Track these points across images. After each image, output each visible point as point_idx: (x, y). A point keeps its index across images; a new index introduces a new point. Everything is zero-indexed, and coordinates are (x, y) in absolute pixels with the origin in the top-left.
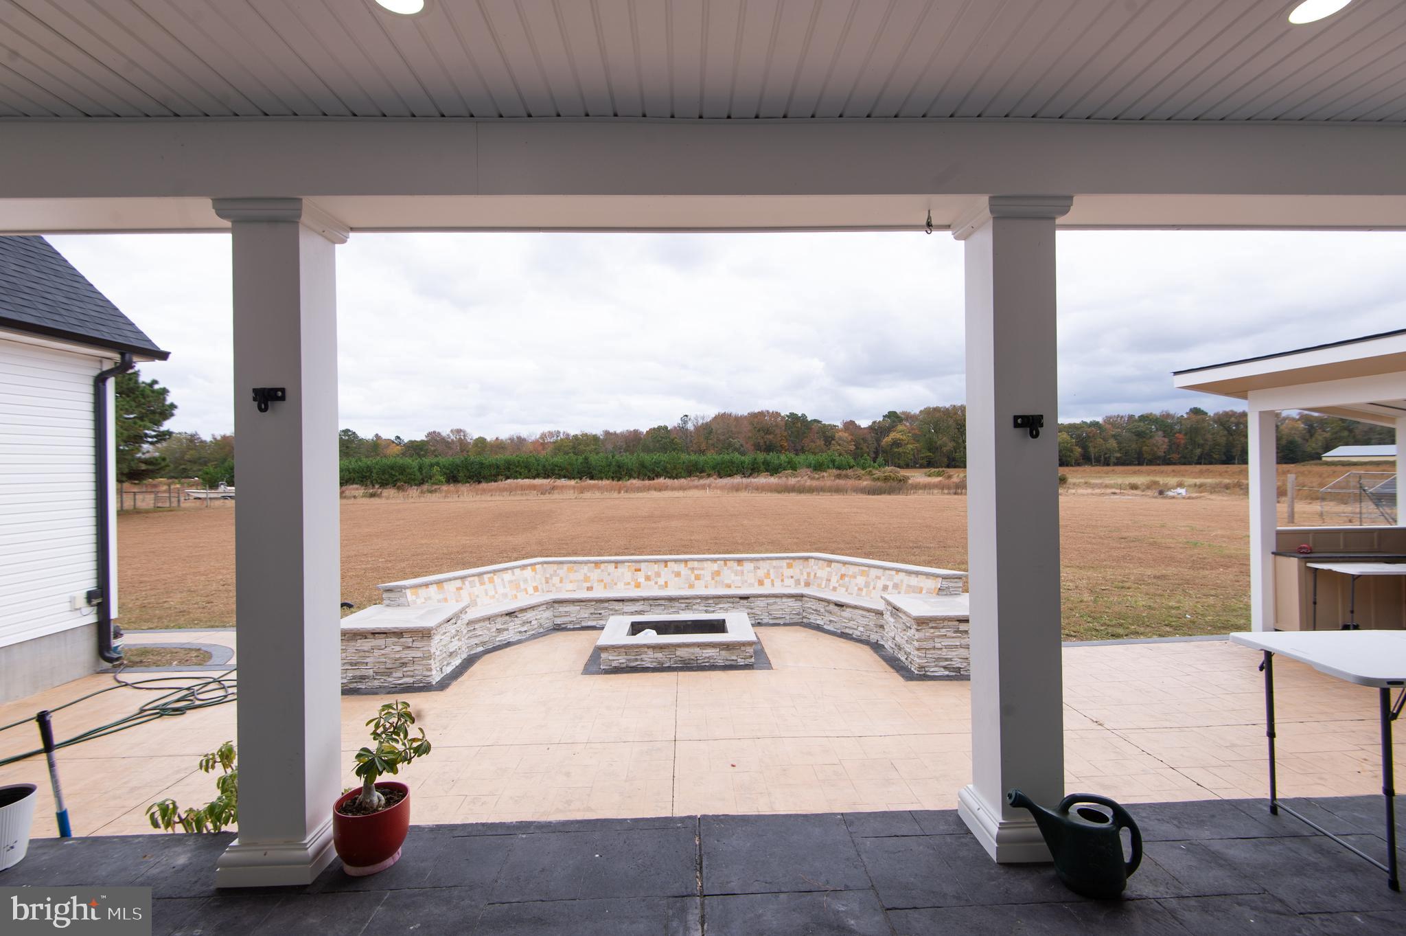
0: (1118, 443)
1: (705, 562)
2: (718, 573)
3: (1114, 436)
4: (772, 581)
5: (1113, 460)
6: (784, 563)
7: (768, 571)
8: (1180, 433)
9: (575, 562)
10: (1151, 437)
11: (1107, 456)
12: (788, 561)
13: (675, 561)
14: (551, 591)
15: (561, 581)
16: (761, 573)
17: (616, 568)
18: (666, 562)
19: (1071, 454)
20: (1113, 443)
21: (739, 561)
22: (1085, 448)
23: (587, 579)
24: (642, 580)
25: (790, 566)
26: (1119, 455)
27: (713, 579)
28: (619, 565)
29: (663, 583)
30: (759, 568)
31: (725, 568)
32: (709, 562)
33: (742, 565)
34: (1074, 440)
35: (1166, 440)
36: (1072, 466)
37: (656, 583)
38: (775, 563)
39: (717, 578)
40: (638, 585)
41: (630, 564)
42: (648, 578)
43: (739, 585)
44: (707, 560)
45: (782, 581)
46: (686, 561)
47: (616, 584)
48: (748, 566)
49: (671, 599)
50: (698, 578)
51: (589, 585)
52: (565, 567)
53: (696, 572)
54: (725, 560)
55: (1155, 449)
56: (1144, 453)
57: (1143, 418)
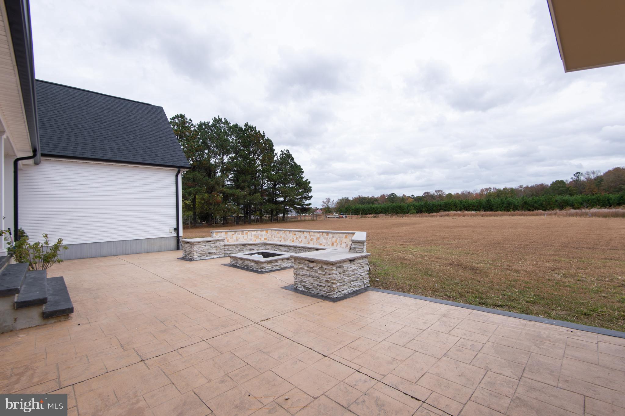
1: (315, 233)
2: (318, 238)
4: (337, 243)
6: (344, 235)
7: (337, 239)
9: (279, 230)
12: (346, 234)
13: (306, 232)
15: (274, 237)
16: (334, 239)
17: (289, 233)
18: (303, 232)
21: (327, 233)
23: (281, 237)
24: (295, 239)
25: (346, 237)
27: (316, 241)
28: (290, 232)
29: (300, 241)
30: (334, 237)
31: (322, 236)
32: (317, 233)
33: (328, 235)
37: (299, 241)
38: (340, 235)
39: (318, 241)
40: (293, 241)
41: (293, 232)
42: (297, 238)
43: (325, 245)
45: (341, 244)
46: (309, 232)
47: (287, 240)
48: (330, 236)
49: (295, 247)
50: (312, 240)
51: (280, 239)
52: (277, 231)
53: (312, 237)
54: (323, 232)
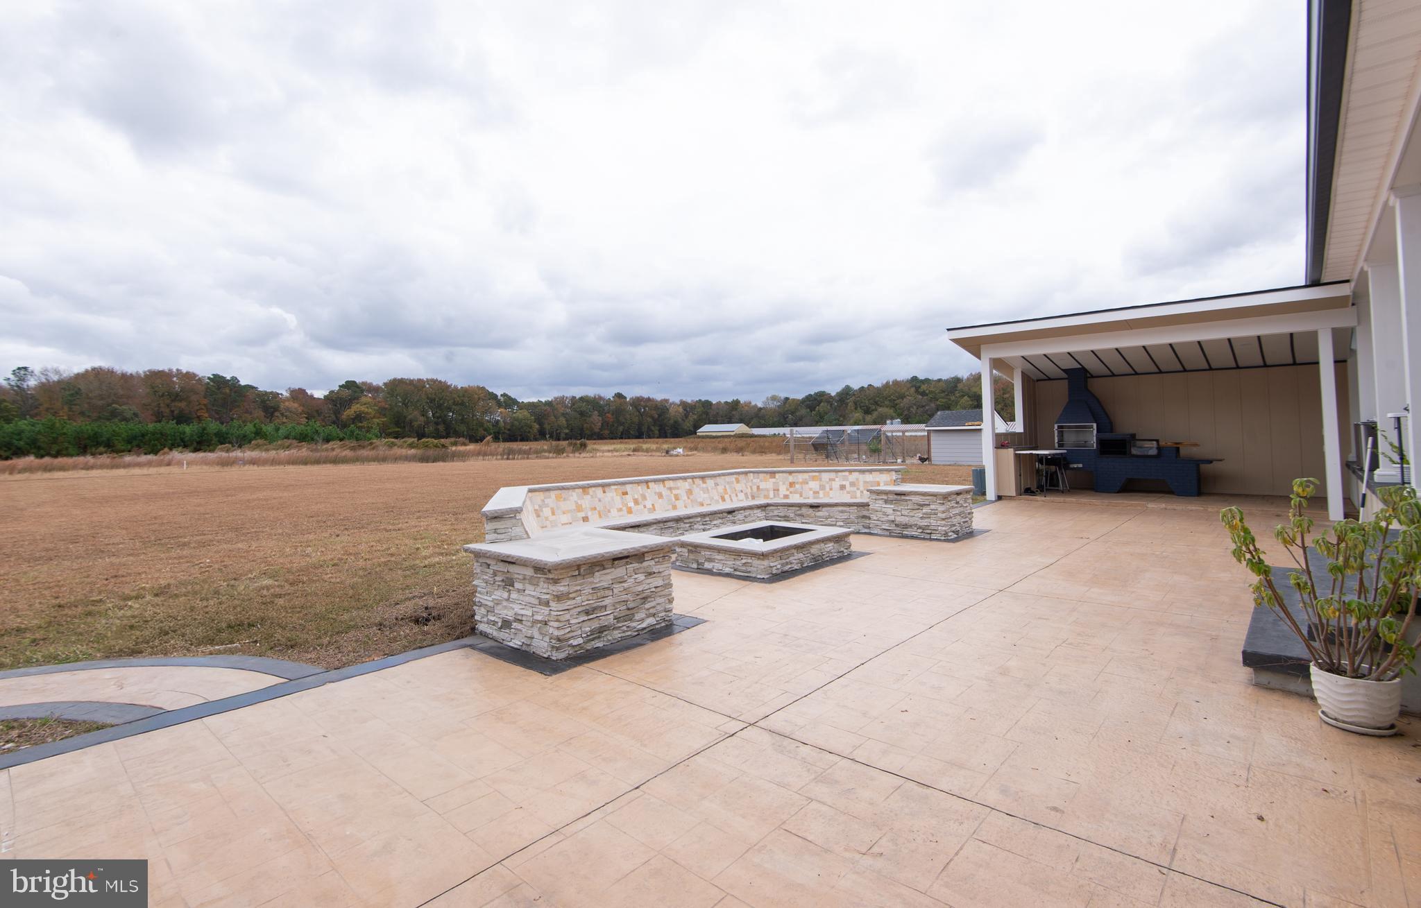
0: (567, 421)
1: (678, 481)
2: (689, 492)
3: (563, 414)
4: (730, 496)
5: (563, 435)
6: (733, 478)
7: (725, 487)
8: (608, 413)
9: (563, 488)
10: (590, 416)
11: (558, 431)
12: (735, 476)
13: (655, 481)
14: (546, 527)
15: (553, 513)
16: (720, 488)
17: (604, 492)
18: (647, 482)
19: (531, 430)
20: (563, 421)
21: (703, 478)
22: (541, 424)
23: (579, 508)
24: (631, 504)
25: (738, 481)
26: (567, 431)
27: (688, 498)
28: (607, 489)
29: (651, 506)
30: (718, 485)
31: (695, 486)
32: (681, 481)
33: (705, 483)
34: (533, 418)
35: (600, 419)
36: (531, 441)
37: (645, 507)
38: (728, 478)
39: (691, 497)
40: (630, 511)
41: (616, 487)
42: (636, 502)
43: (709, 503)
44: (681, 478)
45: (737, 495)
46: (663, 481)
47: (609, 511)
48: (710, 482)
50: (677, 498)
51: (582, 514)
52: (553, 494)
53: (675, 492)
54: (693, 478)
55: (593, 426)
56: (585, 429)
57: (582, 399)
